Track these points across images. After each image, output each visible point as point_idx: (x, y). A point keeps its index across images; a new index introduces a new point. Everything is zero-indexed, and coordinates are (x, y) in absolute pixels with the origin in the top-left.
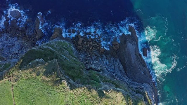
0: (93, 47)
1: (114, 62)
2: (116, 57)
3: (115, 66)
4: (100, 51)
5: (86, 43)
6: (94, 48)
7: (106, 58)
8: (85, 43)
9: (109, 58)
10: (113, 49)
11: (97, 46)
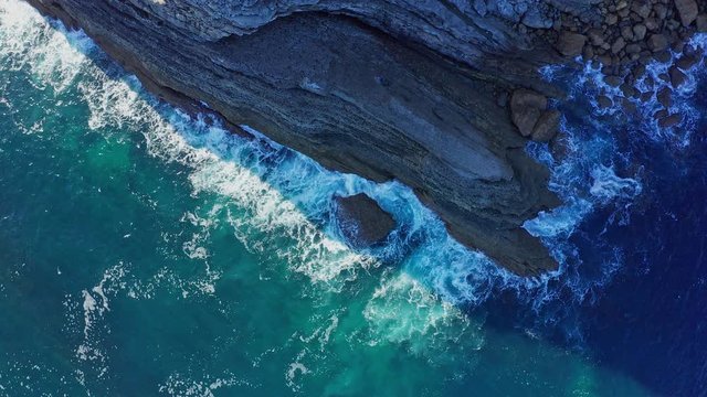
0: (620, 19)
1: (483, 31)
2: (493, 63)
3: (456, 19)
4: (578, 32)
5: (656, 16)
6: (612, 20)
7: (527, 22)
8: (663, 15)
9: (513, 35)
10: (531, 89)
11: (607, 46)
